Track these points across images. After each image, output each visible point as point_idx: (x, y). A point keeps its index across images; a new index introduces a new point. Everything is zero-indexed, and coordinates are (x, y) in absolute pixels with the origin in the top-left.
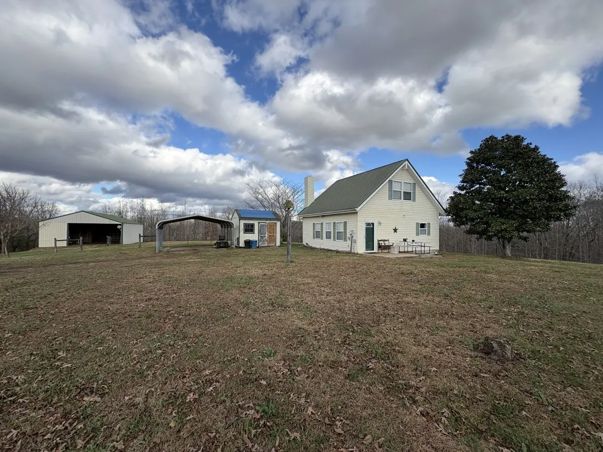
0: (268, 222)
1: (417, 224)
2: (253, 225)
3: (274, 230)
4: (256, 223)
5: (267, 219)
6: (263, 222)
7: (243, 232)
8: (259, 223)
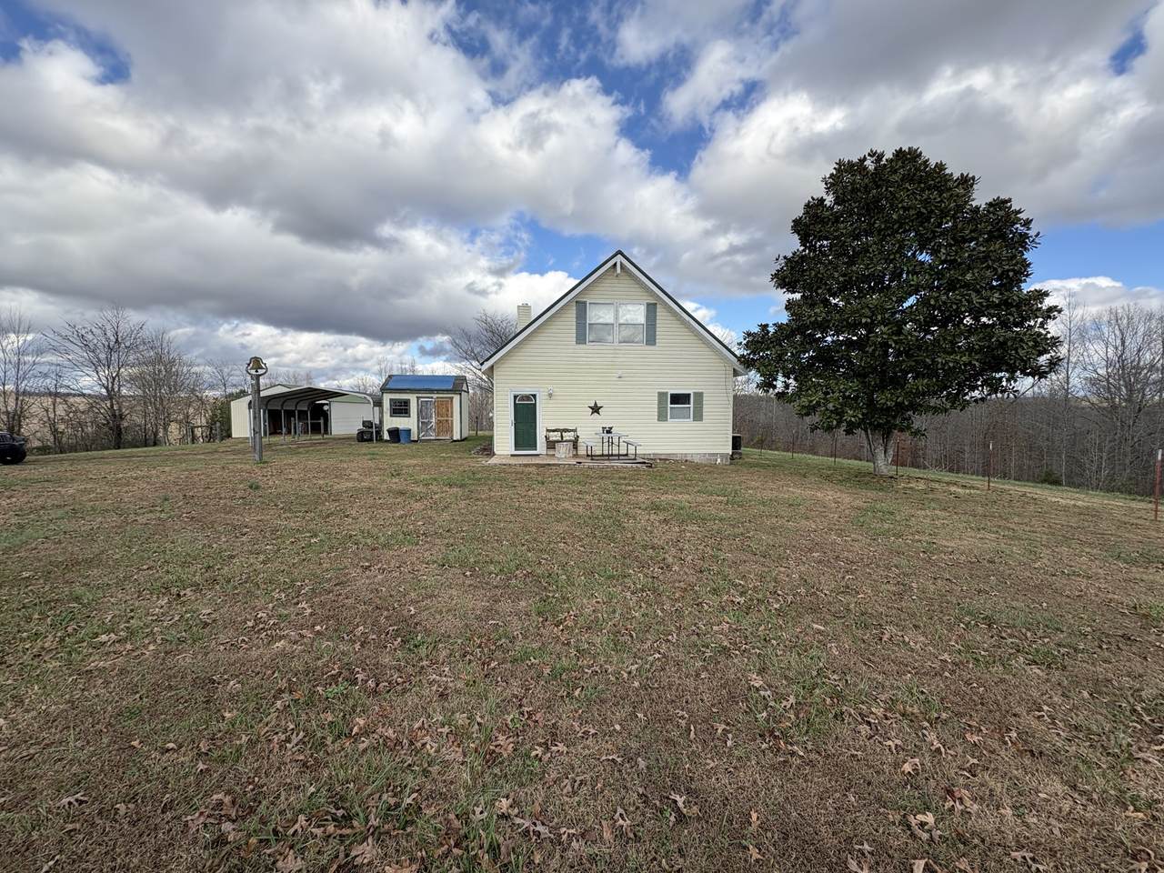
0: (435, 396)
1: (662, 395)
2: (407, 403)
3: (448, 411)
4: (413, 398)
5: (431, 391)
6: (425, 397)
7: (389, 414)
8: (417, 397)
